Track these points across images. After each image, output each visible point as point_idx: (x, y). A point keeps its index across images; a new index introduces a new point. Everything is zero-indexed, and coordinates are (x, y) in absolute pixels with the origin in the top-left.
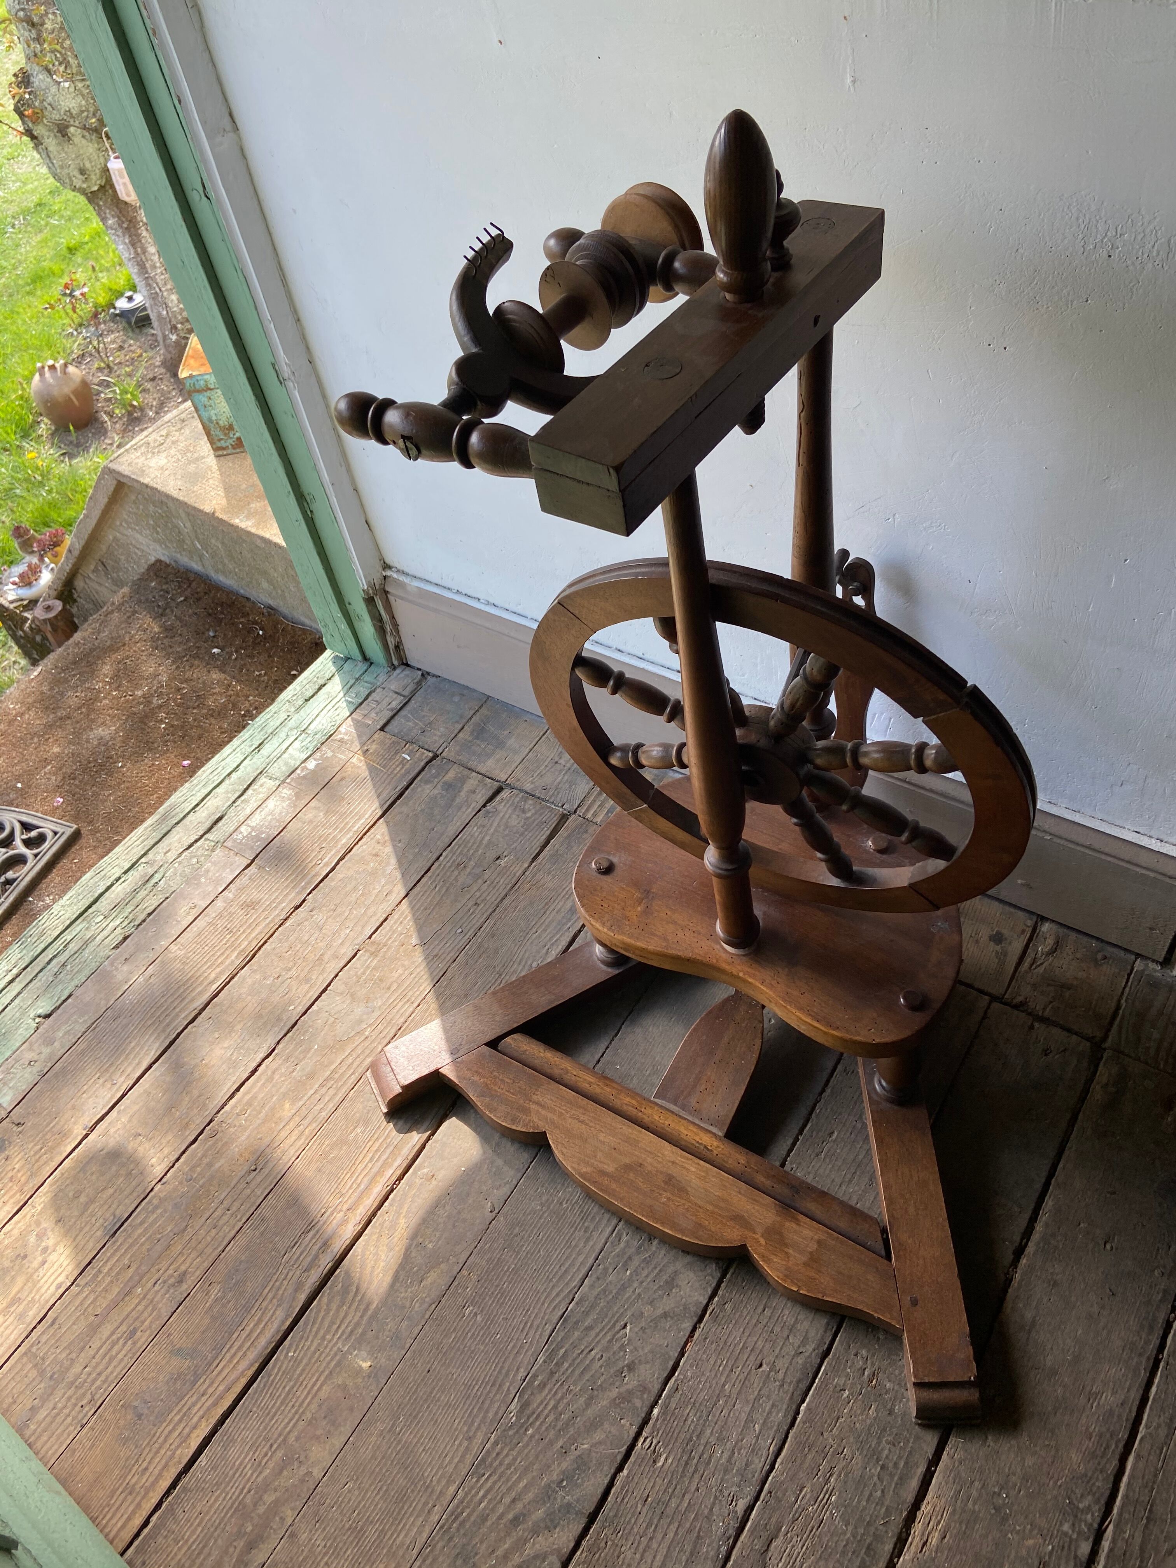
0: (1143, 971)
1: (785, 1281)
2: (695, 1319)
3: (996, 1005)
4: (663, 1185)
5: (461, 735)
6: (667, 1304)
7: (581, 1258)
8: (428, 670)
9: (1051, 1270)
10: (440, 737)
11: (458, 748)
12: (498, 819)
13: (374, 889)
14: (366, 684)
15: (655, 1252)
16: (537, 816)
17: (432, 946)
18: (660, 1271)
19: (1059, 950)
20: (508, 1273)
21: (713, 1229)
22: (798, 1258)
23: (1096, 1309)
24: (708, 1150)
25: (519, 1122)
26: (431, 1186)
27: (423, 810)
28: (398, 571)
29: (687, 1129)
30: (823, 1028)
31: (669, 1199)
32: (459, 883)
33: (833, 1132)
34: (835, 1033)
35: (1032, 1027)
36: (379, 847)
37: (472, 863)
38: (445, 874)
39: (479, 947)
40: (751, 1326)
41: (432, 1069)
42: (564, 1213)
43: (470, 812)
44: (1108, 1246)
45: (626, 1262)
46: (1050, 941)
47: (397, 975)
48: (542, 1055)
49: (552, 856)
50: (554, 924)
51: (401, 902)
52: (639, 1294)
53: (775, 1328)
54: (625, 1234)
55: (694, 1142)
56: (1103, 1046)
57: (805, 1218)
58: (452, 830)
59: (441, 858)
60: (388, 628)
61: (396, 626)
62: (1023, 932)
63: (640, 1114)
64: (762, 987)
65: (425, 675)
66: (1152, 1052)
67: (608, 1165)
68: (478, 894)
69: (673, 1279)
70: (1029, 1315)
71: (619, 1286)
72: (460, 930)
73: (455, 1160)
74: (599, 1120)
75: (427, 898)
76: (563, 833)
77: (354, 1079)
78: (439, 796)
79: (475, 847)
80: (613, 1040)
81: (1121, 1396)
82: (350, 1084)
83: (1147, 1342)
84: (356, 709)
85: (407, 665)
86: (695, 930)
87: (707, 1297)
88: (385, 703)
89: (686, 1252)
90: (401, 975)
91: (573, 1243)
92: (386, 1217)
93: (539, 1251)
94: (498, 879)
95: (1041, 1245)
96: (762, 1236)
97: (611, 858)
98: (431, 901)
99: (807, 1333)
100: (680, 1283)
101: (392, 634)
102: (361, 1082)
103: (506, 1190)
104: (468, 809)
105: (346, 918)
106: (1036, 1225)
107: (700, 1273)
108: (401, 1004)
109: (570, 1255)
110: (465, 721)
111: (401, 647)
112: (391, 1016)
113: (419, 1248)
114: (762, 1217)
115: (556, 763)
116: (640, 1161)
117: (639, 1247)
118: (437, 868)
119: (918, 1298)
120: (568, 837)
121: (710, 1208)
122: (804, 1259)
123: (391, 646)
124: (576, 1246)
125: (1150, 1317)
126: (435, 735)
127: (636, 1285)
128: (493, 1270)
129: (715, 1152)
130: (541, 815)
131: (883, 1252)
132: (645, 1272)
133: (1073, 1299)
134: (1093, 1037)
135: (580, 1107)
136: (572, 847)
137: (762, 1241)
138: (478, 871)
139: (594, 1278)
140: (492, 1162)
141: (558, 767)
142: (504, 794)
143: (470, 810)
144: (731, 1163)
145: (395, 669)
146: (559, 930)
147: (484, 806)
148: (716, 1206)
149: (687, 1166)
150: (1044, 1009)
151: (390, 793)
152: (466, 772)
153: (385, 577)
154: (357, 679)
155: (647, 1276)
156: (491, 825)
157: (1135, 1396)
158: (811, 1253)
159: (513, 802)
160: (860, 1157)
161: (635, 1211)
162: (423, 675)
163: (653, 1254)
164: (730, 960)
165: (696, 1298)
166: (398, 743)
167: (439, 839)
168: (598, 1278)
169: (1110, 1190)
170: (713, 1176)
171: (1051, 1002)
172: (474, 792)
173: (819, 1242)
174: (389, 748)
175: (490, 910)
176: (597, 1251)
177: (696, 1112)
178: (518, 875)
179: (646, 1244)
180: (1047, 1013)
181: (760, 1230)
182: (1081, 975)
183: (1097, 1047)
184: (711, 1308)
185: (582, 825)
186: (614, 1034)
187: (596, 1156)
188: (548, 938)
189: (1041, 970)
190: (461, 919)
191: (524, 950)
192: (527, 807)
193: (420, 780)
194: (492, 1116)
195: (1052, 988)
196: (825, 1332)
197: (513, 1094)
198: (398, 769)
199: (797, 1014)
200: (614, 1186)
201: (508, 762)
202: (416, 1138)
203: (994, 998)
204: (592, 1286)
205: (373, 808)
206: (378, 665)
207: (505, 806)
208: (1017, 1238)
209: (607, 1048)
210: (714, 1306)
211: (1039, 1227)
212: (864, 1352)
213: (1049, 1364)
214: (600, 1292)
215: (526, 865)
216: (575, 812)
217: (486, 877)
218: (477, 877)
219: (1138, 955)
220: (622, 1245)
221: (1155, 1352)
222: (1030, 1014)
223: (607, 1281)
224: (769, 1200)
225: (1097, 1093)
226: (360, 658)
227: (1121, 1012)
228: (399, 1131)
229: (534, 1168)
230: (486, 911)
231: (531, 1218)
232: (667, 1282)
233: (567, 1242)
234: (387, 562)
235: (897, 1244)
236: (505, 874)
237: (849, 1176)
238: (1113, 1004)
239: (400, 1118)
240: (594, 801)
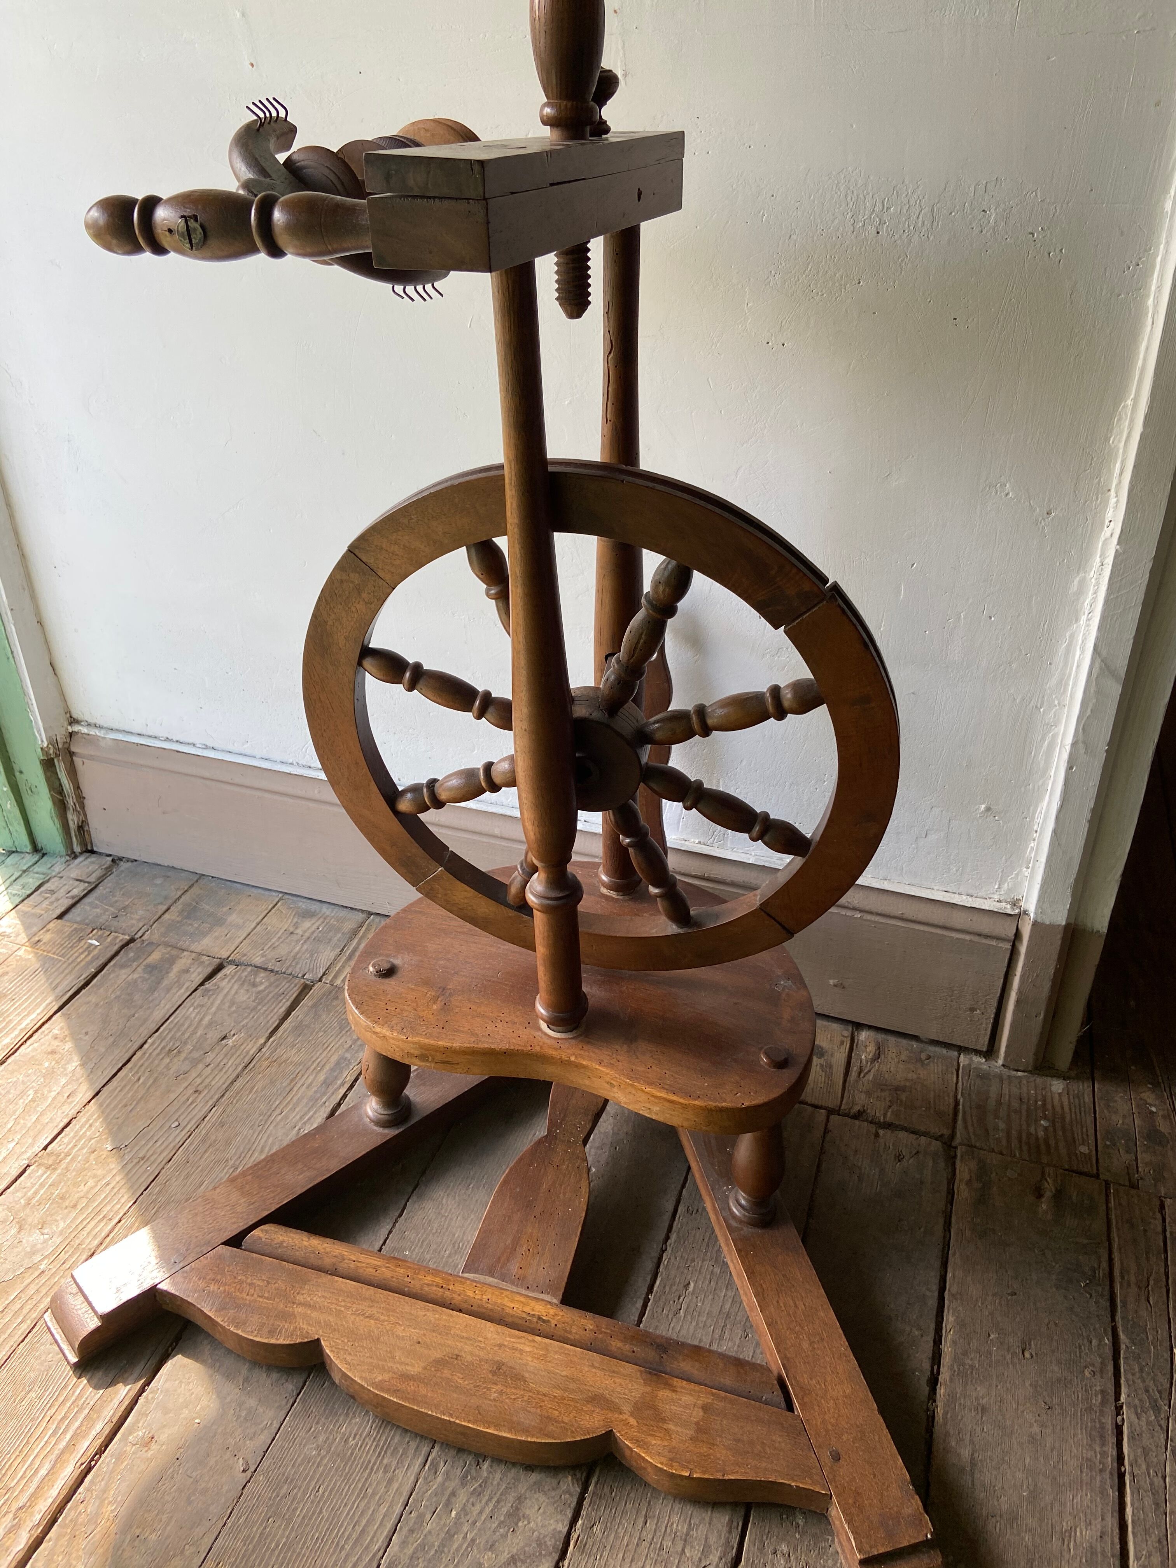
0: (970, 1065)
1: (672, 1466)
2: (556, 1556)
3: (834, 1118)
4: (490, 1376)
5: (167, 916)
6: (513, 1544)
7: (383, 1509)
8: (121, 855)
9: (974, 1394)
10: (139, 920)
11: (162, 930)
12: (220, 997)
13: (50, 1091)
14: (37, 875)
15: (487, 1478)
16: (272, 989)
17: (137, 1148)
18: (498, 1502)
19: (882, 1056)
20: (277, 1552)
21: (566, 1420)
22: (681, 1434)
23: (1036, 1429)
24: (544, 1321)
25: (280, 1332)
26: (150, 1453)
27: (118, 998)
28: (89, 725)
29: (513, 1301)
30: (682, 1101)
31: (501, 1393)
32: (171, 1072)
33: (689, 1284)
34: (696, 1103)
35: (877, 1135)
36: (56, 1043)
37: (189, 1047)
38: (152, 1062)
39: (204, 1141)
40: (632, 1547)
41: (146, 1286)
42: (352, 1454)
43: (183, 993)
44: (1027, 1355)
45: (448, 1500)
46: (871, 1048)
47: (86, 1189)
48: (306, 1243)
49: (296, 1028)
50: (305, 1101)
51: (89, 1102)
52: (473, 1540)
53: (665, 1543)
54: (442, 1464)
55: (524, 1315)
56: (954, 1144)
57: (680, 1381)
58: (158, 1015)
59: (146, 1046)
60: (71, 801)
61: (81, 799)
62: (842, 1043)
63: (448, 1293)
64: (601, 1068)
65: (116, 861)
66: (1004, 1143)
67: (413, 1366)
68: (199, 1080)
69: (517, 1509)
70: (965, 1453)
71: (442, 1535)
72: (176, 1124)
73: (185, 1413)
74: (394, 1311)
75: (128, 1092)
76: (307, 1002)
77: (25, 1327)
78: (140, 980)
79: (191, 1030)
80: (396, 1221)
81: (1097, 1525)
82: (18, 1337)
83: (1104, 1454)
84: (23, 901)
85: (92, 852)
86: (507, 1020)
87: (567, 1523)
88: (62, 893)
89: (530, 1468)
90: (92, 1188)
91: (370, 1491)
92: (81, 1508)
93: (321, 1512)
94: (225, 1061)
95: (956, 1368)
96: (632, 1414)
97: (392, 960)
98: (132, 1096)
99: (706, 1539)
100: (527, 1512)
101: (75, 810)
102: (35, 1330)
103: (265, 1437)
104: (180, 989)
105: (10, 1130)
106: (942, 1347)
107: (553, 1493)
108: (93, 1223)
109: (367, 1507)
110: (170, 902)
111: (86, 828)
112: (78, 1242)
113: (136, 1543)
114: (627, 1391)
115: (292, 933)
116: (456, 1352)
117: (465, 1477)
118: (141, 1058)
119: (840, 1450)
120: (315, 1006)
121: (557, 1393)
122: (691, 1433)
123: (73, 826)
124: (374, 1494)
125: (1098, 1426)
126: (132, 919)
127: (465, 1528)
128: (253, 1551)
129: (553, 1322)
130: (277, 986)
131: (783, 1405)
132: (478, 1507)
133: (1008, 1423)
134: (942, 1136)
135: (365, 1299)
136: (320, 1016)
137: (633, 1421)
138: (196, 1055)
139: (405, 1531)
140: (241, 1405)
141: (295, 937)
142: (229, 970)
143: (182, 991)
144: (576, 1332)
145: (75, 857)
146: (312, 1106)
147: (202, 984)
148: (565, 1390)
149: (518, 1346)
150: (885, 1115)
151: (71, 981)
152: (175, 952)
153: (71, 734)
154: (24, 871)
155: (481, 1513)
156: (212, 1004)
157: (1112, 1523)
158: (697, 1423)
159: (240, 978)
160: (727, 1306)
161: (457, 1418)
162: (113, 861)
163: (485, 1481)
164: (557, 1045)
165: (552, 1528)
166: (82, 930)
167: (141, 1026)
168: (412, 1531)
169: (1010, 1291)
170: (556, 1353)
171: (890, 1107)
172: (187, 971)
173: (705, 1408)
174: (70, 936)
175: (216, 1097)
176: (405, 1494)
177: (520, 1281)
178: (251, 1052)
179: (473, 1472)
180: (889, 1117)
181: (626, 1408)
182: (911, 1075)
183: (948, 1144)
184: (574, 1536)
185: (330, 992)
186: (397, 1214)
187: (393, 1358)
188: (298, 1117)
189: (870, 1076)
190: (177, 1110)
191: (266, 1135)
192: (258, 980)
193: (114, 965)
194: (240, 1332)
195: (887, 1093)
196: (730, 1532)
197: (268, 1298)
198: (83, 956)
199: (648, 1090)
200: (423, 1391)
201: (230, 938)
202: (123, 1392)
203: (831, 1112)
204: (404, 1543)
205: (48, 1001)
206: (54, 855)
207: (229, 981)
208: (927, 1365)
209: (390, 1232)
210: (578, 1532)
211: (947, 1348)
212: (784, 1548)
213: (1005, 1507)
214: (416, 1548)
215: (262, 1041)
216: (320, 980)
217: (208, 1060)
218: (195, 1062)
219: (961, 1049)
220: (440, 1479)
221: (1115, 1464)
222: (871, 1122)
223: (424, 1533)
224: (629, 1369)
225: (963, 1192)
226: (29, 848)
227: (961, 1107)
228: (97, 1387)
229: (304, 1400)
230: (211, 1098)
231: (304, 1470)
232: (509, 1515)
233: (361, 1490)
234: (75, 716)
235: (797, 1389)
236: (232, 1056)
237: (718, 1332)
238: (952, 1100)
239: (97, 1368)
240: (343, 967)
